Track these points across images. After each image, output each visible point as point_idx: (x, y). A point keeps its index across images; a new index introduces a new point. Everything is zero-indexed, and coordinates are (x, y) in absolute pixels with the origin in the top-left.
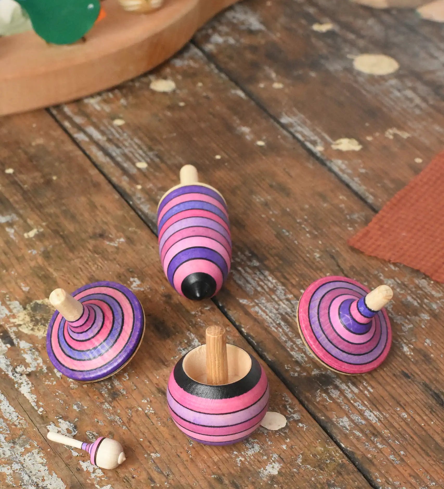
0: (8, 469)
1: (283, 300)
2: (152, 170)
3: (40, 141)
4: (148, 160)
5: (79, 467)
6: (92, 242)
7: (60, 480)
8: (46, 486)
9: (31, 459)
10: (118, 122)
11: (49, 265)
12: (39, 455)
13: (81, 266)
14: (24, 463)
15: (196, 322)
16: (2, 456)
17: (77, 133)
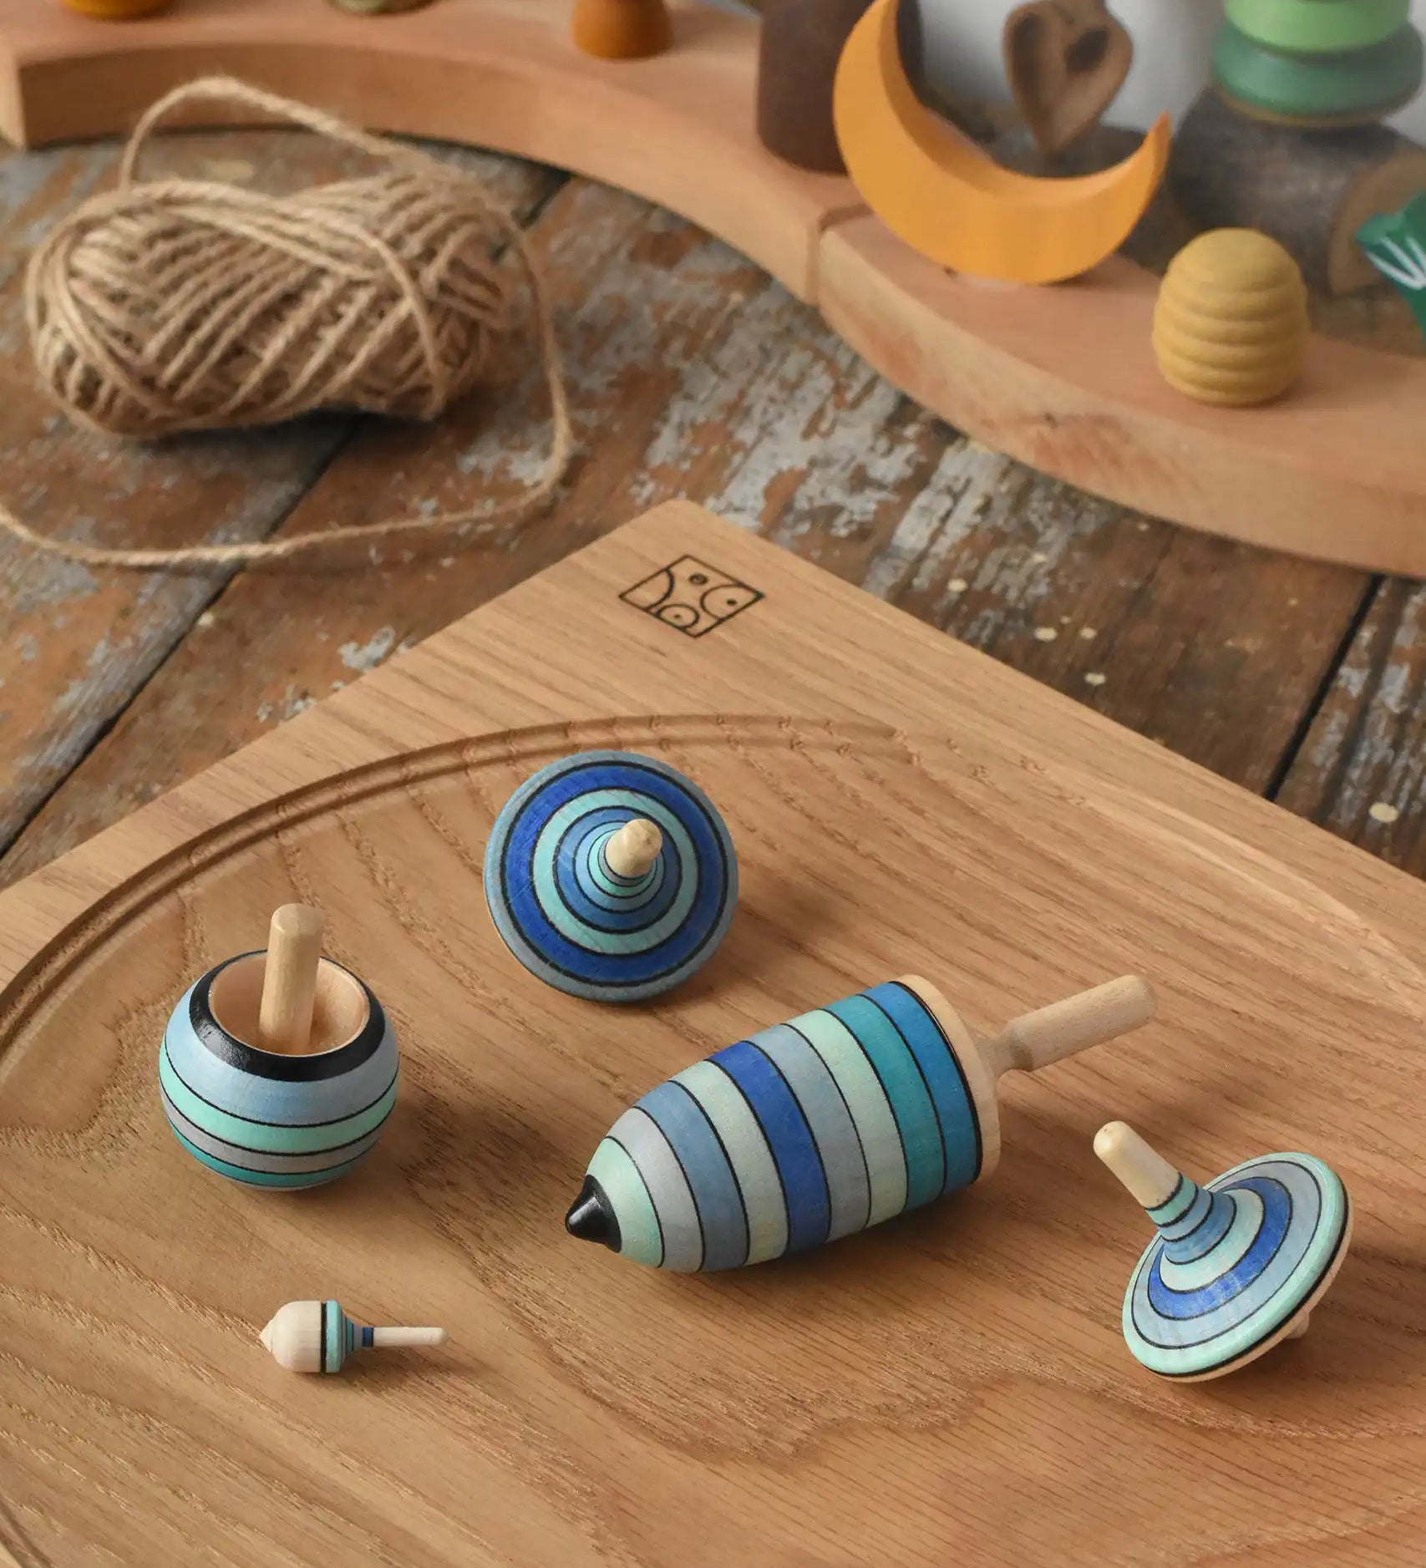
4: (1416, 811)
17: (1359, 666)
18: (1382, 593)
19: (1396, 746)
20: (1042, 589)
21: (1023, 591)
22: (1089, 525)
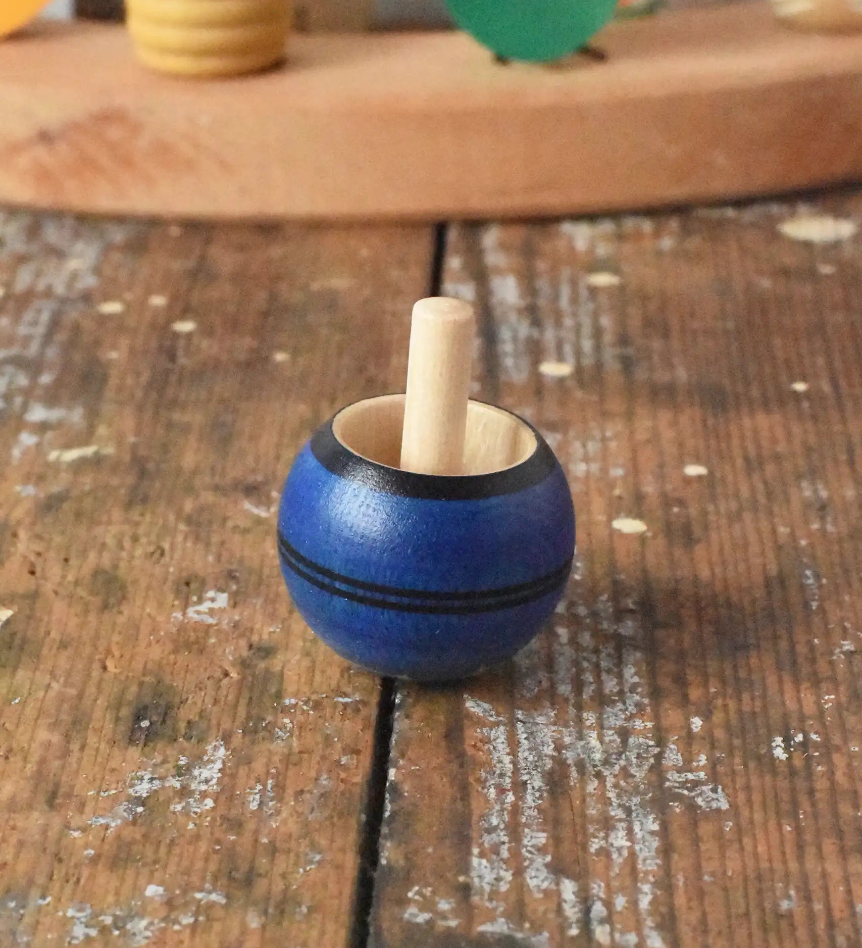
1: (610, 728)
2: (570, 383)
3: (340, 282)
4: (588, 362)
6: (208, 497)
10: (603, 279)
11: (33, 524)
13: (110, 541)
15: (273, 724)
17: (460, 280)
18: (453, 236)
19: (537, 324)
20: (89, 281)
21: (70, 285)
22: (118, 235)
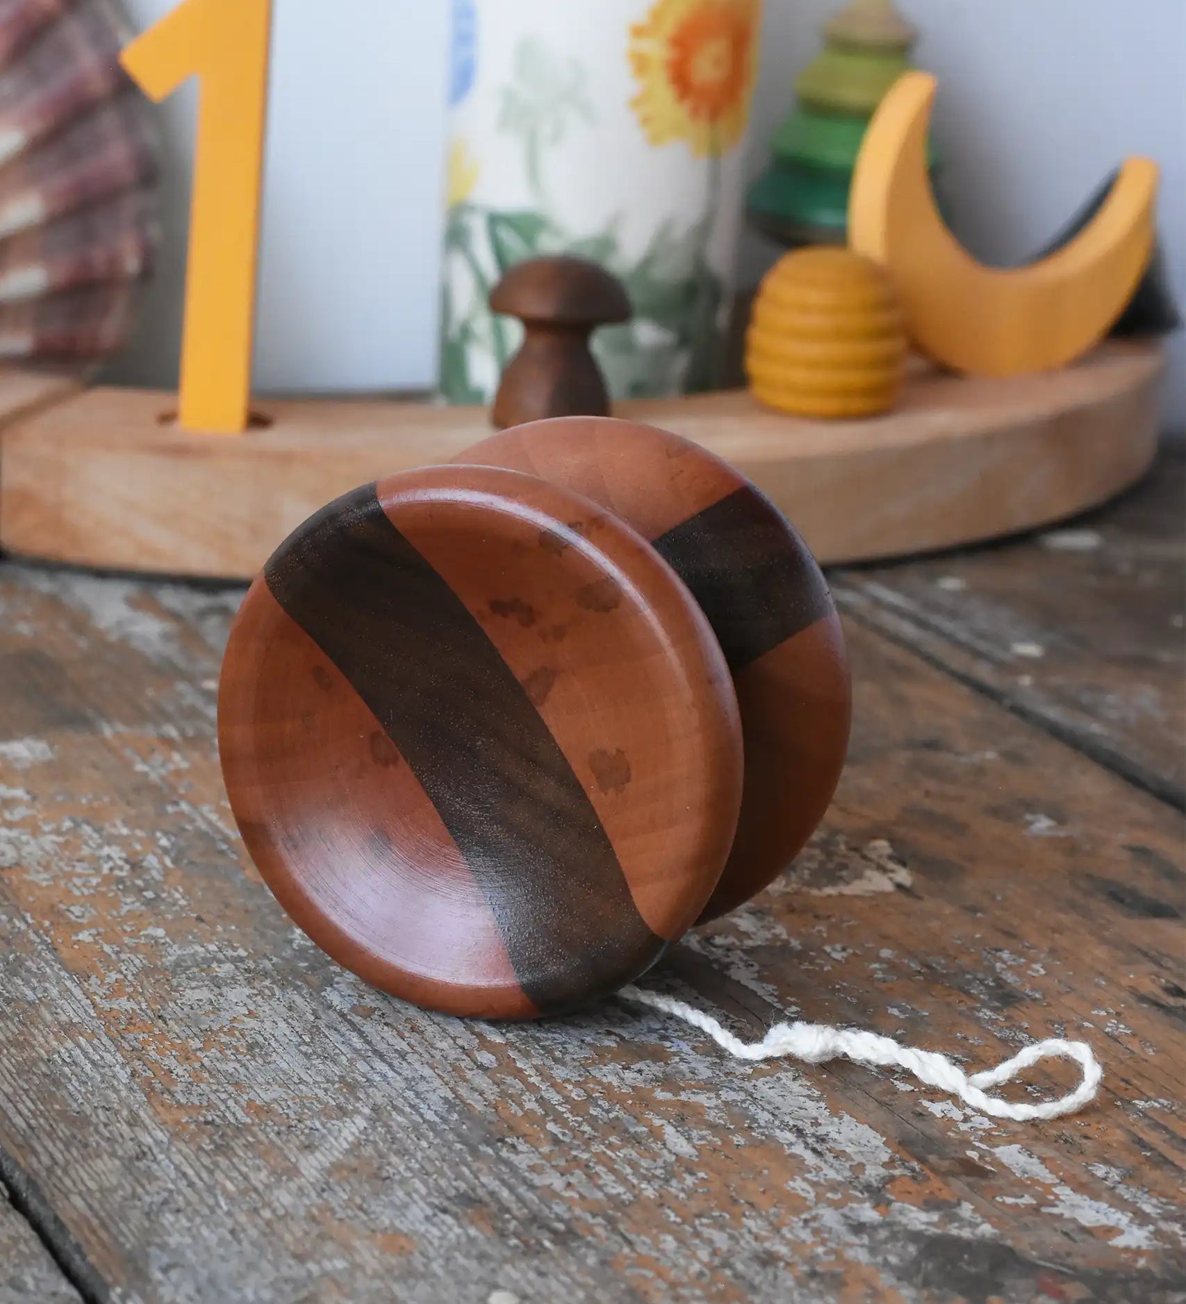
0: (709, 1098)
2: (1058, 660)
5: (919, 1109)
7: (866, 1127)
8: (827, 1135)
9: (773, 1087)
12: (799, 1082)
14: (754, 1091)
16: (689, 1075)
19: (955, 618)
